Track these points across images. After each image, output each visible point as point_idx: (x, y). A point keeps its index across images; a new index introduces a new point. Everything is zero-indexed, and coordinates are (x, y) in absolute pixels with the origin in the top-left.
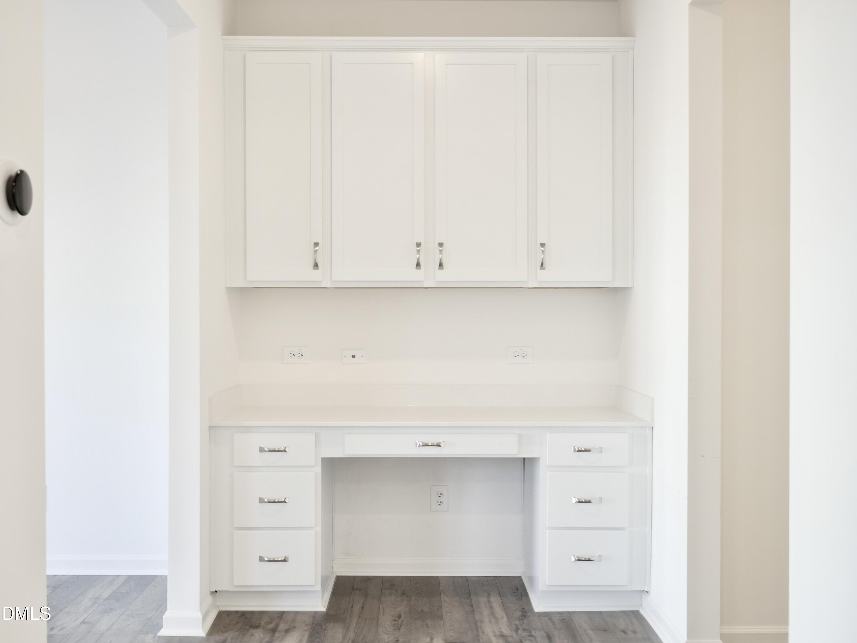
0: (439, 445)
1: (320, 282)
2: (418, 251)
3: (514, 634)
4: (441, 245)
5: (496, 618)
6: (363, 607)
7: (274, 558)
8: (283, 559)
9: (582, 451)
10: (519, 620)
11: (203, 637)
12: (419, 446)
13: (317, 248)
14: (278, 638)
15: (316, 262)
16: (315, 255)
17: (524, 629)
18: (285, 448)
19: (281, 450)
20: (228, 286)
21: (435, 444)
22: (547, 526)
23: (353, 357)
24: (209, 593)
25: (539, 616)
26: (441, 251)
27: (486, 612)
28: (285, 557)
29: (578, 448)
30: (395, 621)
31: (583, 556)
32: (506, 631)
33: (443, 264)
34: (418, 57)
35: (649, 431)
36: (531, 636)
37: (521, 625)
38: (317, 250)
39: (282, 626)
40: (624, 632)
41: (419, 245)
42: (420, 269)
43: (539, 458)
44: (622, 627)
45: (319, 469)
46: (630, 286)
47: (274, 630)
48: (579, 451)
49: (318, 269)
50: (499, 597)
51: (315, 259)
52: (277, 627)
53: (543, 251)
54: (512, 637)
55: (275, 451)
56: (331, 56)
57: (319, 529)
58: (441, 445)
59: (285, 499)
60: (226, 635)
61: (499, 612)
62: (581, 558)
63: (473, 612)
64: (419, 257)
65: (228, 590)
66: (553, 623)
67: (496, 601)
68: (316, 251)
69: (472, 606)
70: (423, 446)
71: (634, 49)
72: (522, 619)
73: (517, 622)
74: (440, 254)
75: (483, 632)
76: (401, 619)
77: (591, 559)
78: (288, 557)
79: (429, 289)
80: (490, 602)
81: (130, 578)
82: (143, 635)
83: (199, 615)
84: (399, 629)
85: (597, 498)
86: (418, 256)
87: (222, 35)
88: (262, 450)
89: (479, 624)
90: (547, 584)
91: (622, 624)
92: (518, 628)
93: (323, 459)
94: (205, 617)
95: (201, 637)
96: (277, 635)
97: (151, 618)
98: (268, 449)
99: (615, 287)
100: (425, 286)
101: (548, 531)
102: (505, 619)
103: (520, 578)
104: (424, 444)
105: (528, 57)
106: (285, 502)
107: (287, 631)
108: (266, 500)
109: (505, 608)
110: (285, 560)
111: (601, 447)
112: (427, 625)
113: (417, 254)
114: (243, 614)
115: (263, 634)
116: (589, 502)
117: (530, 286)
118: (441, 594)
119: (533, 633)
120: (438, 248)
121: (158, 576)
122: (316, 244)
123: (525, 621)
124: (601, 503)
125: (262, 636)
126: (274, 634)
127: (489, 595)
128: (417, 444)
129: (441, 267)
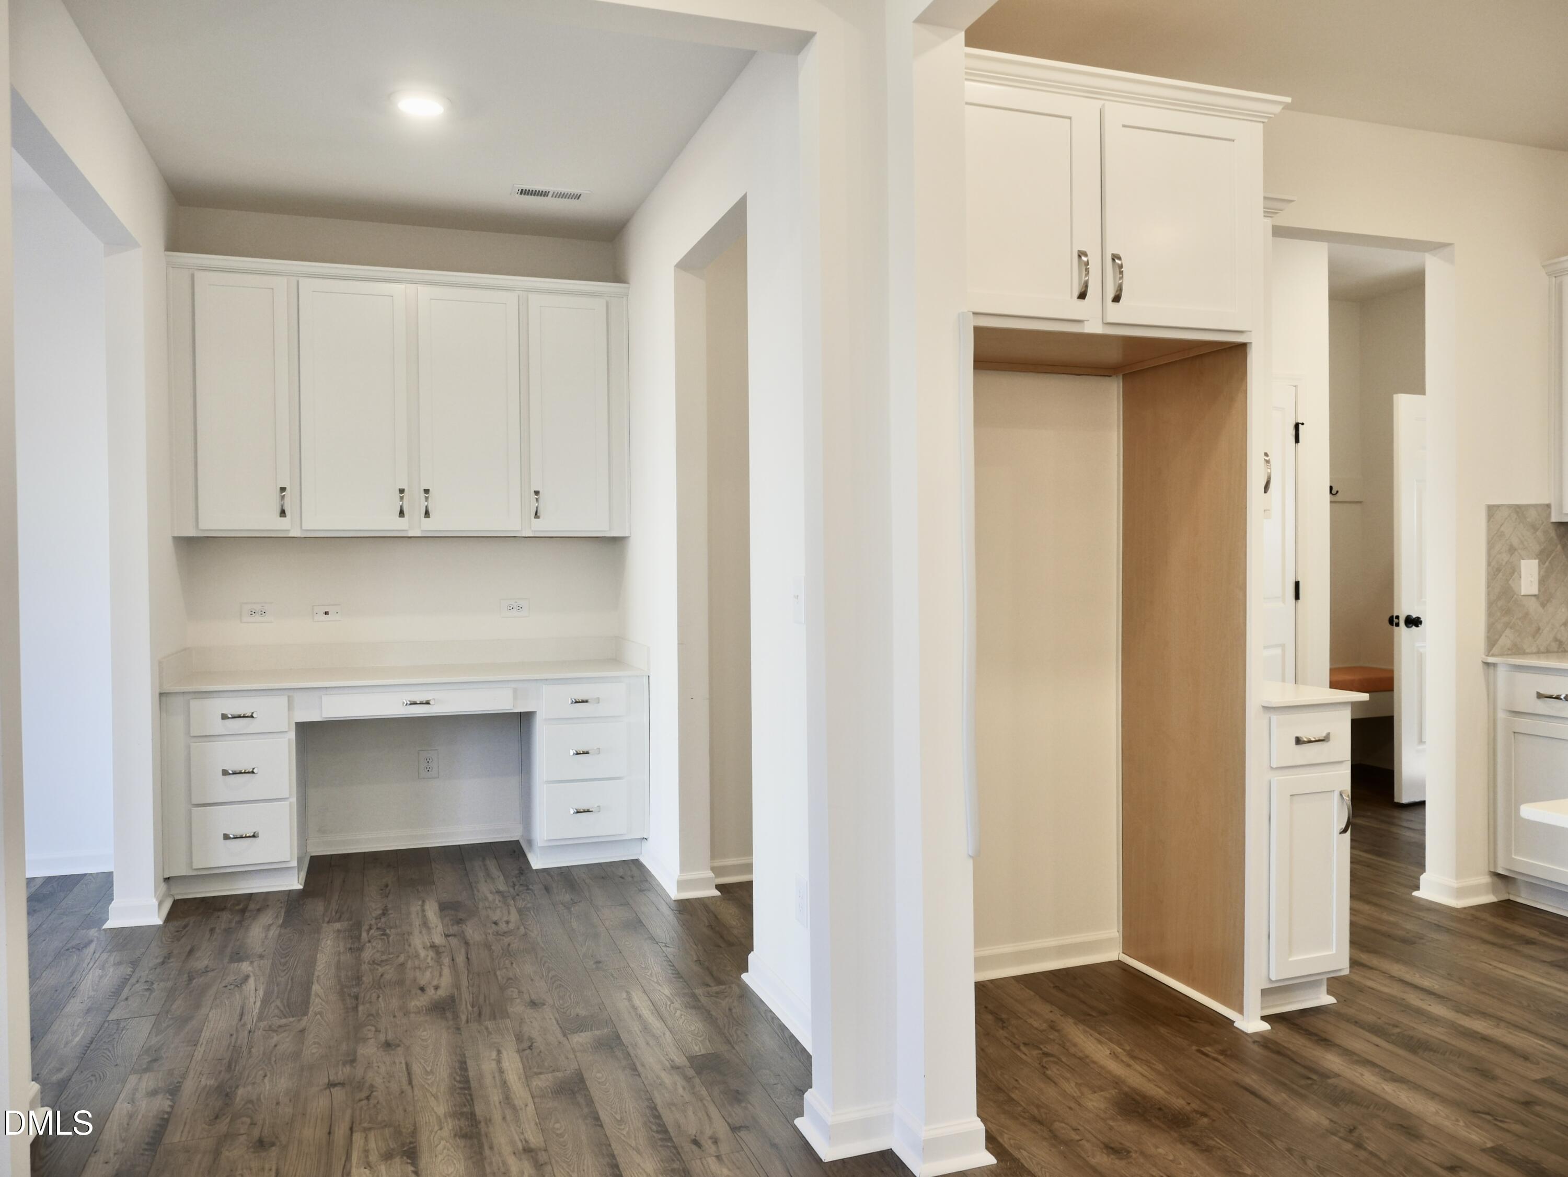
0: (428, 703)
1: (288, 531)
2: (402, 498)
3: (511, 890)
4: (427, 491)
5: (492, 878)
6: (344, 881)
7: (241, 834)
8: (252, 835)
9: (579, 702)
10: (516, 877)
11: (160, 925)
12: (406, 705)
13: (284, 494)
14: (250, 917)
15: (284, 508)
16: (282, 500)
17: (521, 885)
18: (253, 713)
19: (247, 715)
20: (176, 536)
21: (424, 702)
22: (545, 780)
23: (326, 613)
24: (162, 880)
25: (537, 873)
26: (427, 498)
27: (481, 874)
28: (255, 833)
29: (575, 700)
30: (382, 890)
31: (581, 808)
32: (502, 887)
33: (429, 512)
34: (397, 289)
35: (645, 680)
36: (528, 889)
37: (519, 882)
38: (284, 495)
39: (252, 906)
40: (622, 877)
41: (402, 491)
42: (404, 517)
43: (536, 712)
44: (621, 874)
45: (292, 735)
46: (627, 536)
47: (243, 911)
48: (576, 702)
49: (285, 517)
50: (495, 860)
51: (282, 506)
52: (247, 907)
53: (537, 499)
54: (509, 892)
55: (239, 717)
56: (298, 282)
57: (294, 800)
58: (431, 703)
59: (254, 769)
60: (187, 920)
61: (495, 872)
62: (580, 810)
63: (467, 875)
64: (403, 503)
65: (185, 874)
66: (552, 877)
67: (492, 865)
68: (283, 497)
69: (466, 870)
70: (411, 704)
71: (628, 295)
72: (519, 877)
73: (514, 880)
74: (426, 501)
75: (478, 891)
76: (389, 888)
77: (590, 810)
78: (258, 833)
79: (413, 539)
80: (485, 865)
81: (49, 880)
82: (85, 931)
83: (155, 902)
84: (387, 897)
85: (595, 748)
86: (401, 503)
87: (165, 250)
88: (224, 717)
89: (474, 885)
90: (545, 839)
91: (620, 872)
92: (514, 884)
93: (297, 724)
94: (160, 904)
95: (158, 925)
96: (247, 914)
97: (89, 914)
98: (231, 715)
99: (612, 536)
100: (410, 536)
101: (545, 785)
102: (502, 877)
103: (518, 841)
104: (412, 703)
105: (519, 296)
106: (253, 772)
107: (259, 910)
108: (231, 772)
109: (501, 868)
110: (254, 836)
111: (598, 698)
112: (418, 890)
113: (401, 501)
114: (203, 899)
115: (231, 915)
116: (587, 753)
117: (524, 535)
118: (431, 862)
119: (530, 887)
120: (423, 495)
121: (86, 874)
122: (283, 489)
123: (523, 878)
124: (599, 753)
125: (230, 916)
126: (244, 914)
127: (484, 859)
128: (404, 703)
129: (427, 515)
